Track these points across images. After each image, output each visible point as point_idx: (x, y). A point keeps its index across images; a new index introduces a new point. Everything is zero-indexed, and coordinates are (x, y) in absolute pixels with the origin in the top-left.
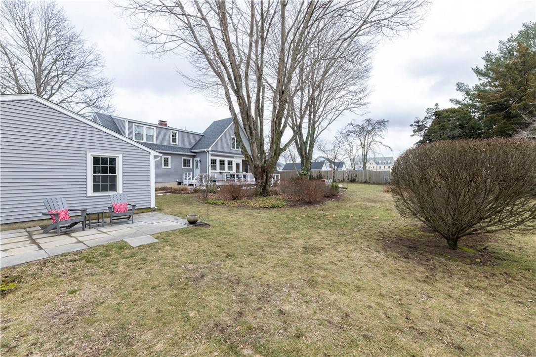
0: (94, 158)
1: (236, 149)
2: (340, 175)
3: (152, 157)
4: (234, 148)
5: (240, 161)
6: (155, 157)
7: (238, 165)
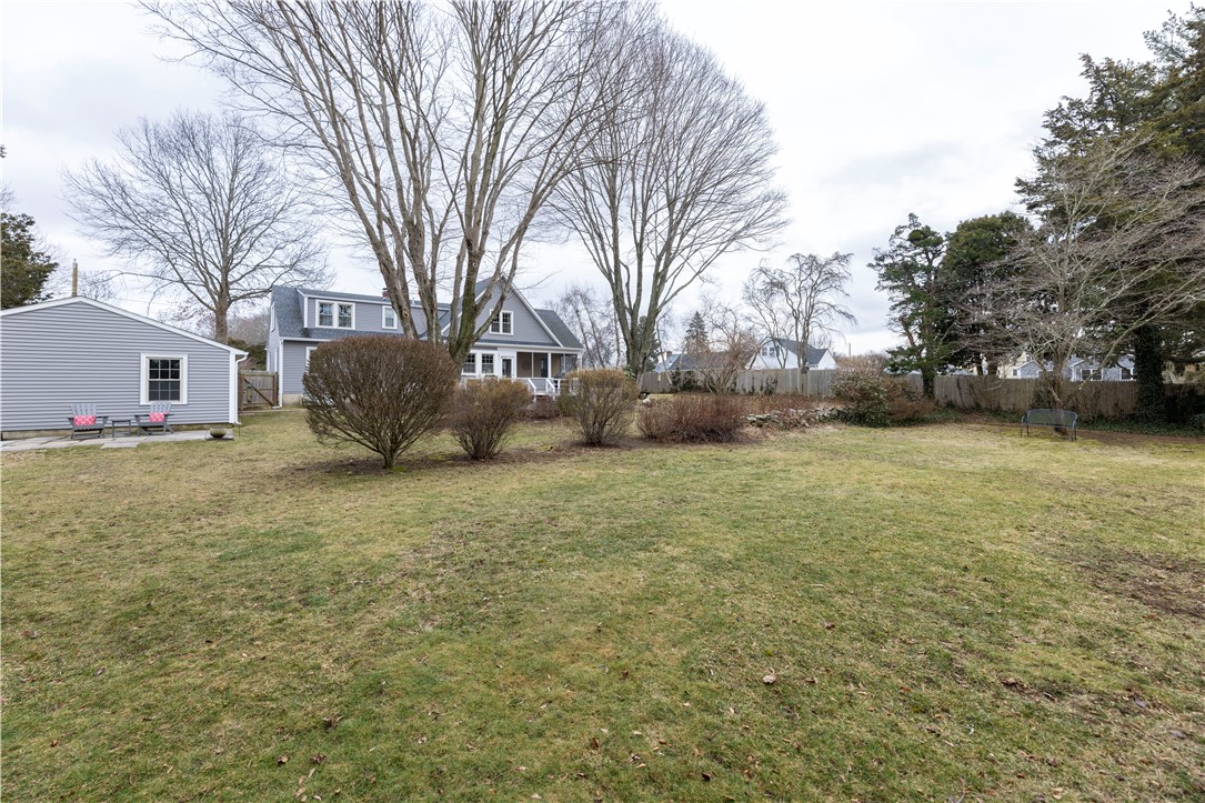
0: (151, 361)
1: (501, 332)
2: (747, 381)
3: (232, 357)
4: (498, 331)
5: (512, 355)
6: (238, 357)
7: (507, 362)
